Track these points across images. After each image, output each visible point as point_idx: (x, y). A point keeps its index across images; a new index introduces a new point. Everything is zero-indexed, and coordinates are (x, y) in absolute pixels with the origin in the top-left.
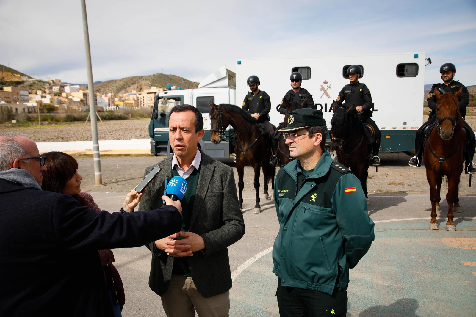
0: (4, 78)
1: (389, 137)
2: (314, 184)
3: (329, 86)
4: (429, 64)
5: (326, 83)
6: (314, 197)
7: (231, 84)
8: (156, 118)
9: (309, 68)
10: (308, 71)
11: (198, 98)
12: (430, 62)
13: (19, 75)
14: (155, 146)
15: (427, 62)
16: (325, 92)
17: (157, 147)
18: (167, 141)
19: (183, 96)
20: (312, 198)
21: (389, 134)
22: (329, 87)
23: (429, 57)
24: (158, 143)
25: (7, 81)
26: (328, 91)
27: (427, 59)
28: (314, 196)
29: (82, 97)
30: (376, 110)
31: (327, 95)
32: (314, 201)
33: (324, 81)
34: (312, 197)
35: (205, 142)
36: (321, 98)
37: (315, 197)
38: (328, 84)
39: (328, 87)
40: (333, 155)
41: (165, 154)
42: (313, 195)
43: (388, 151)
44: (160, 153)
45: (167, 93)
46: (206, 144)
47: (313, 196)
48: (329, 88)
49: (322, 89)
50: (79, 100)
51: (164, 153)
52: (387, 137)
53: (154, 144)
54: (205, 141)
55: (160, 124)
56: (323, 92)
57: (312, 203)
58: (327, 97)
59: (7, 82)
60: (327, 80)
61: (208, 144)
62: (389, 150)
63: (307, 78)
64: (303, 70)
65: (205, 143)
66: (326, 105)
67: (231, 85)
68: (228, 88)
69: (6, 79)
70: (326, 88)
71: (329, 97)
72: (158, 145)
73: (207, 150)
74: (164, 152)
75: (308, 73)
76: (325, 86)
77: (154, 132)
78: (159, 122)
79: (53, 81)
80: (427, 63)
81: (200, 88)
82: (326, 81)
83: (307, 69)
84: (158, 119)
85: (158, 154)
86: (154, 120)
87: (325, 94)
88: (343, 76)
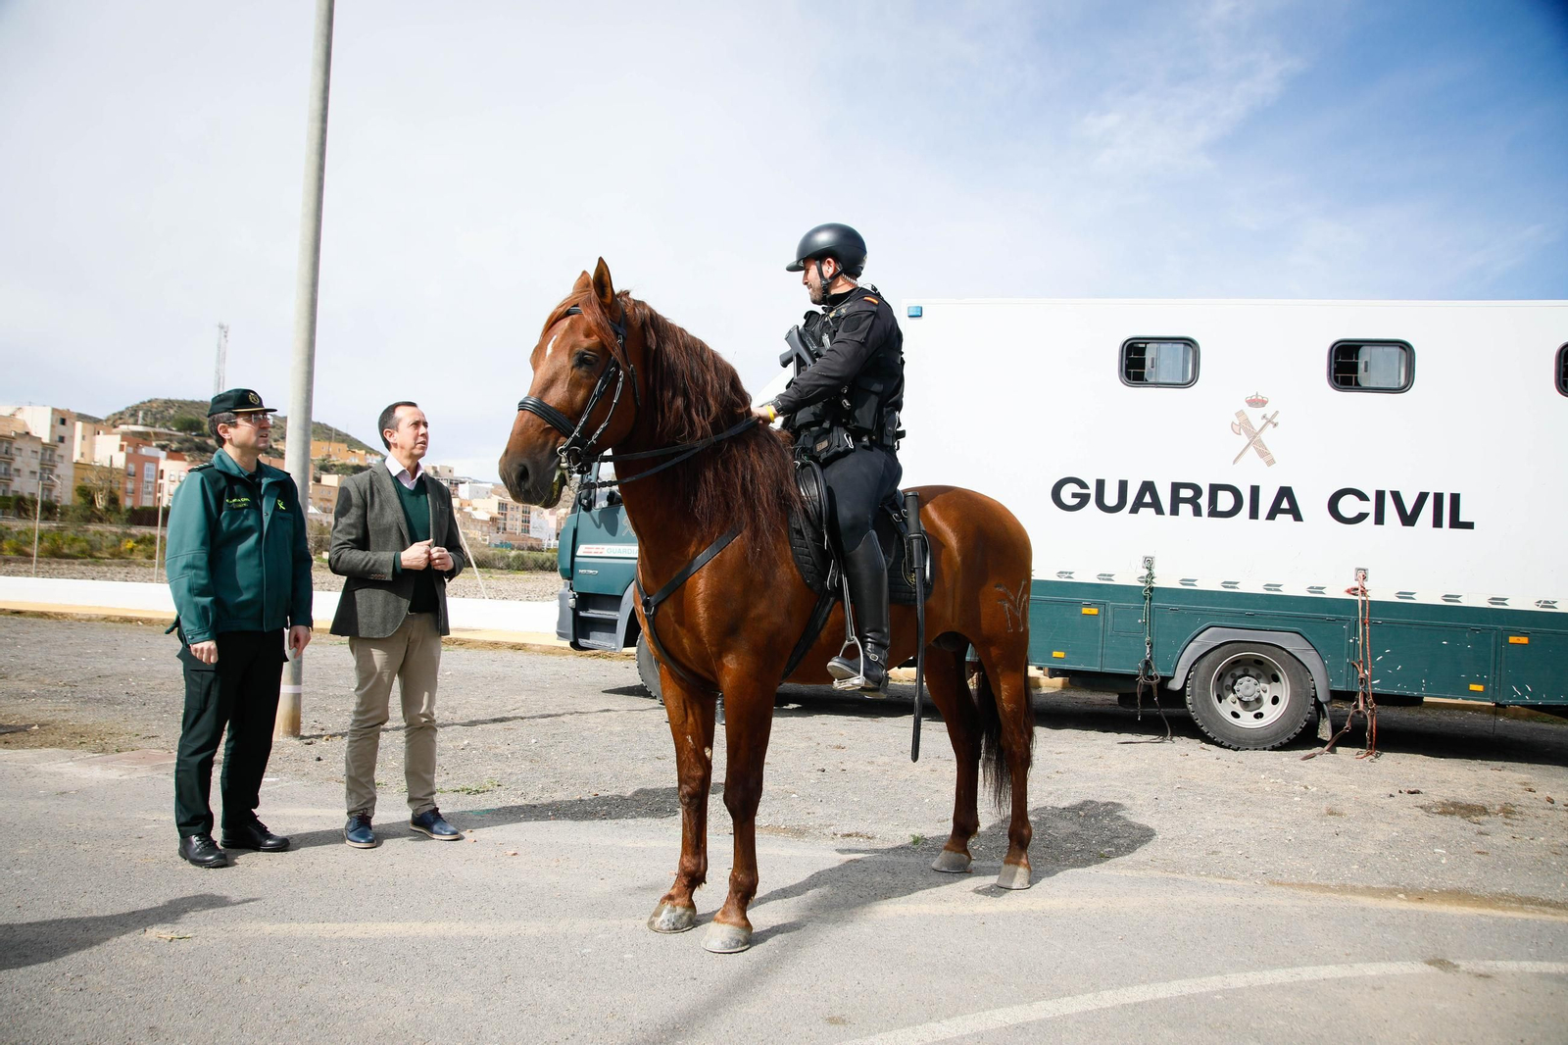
0: (330, 456)
1: (1524, 640)
3: (1269, 416)
5: (1257, 402)
8: (588, 508)
9: (1188, 342)
10: (1185, 353)
13: (363, 452)
14: (575, 611)
16: (1255, 439)
17: (582, 614)
18: (618, 593)
21: (1524, 629)
22: (1270, 421)
24: (585, 600)
25: (336, 463)
26: (1265, 437)
29: (495, 511)
30: (1469, 526)
31: (1263, 453)
33: (1251, 394)
36: (1234, 462)
38: (1268, 410)
39: (1265, 421)
40: (1275, 700)
41: (608, 645)
43: (1518, 697)
44: (588, 639)
48: (1271, 425)
49: (1243, 426)
50: (487, 517)
51: (605, 640)
52: (1512, 640)
53: (572, 602)
55: (599, 527)
56: (1244, 440)
58: (1262, 462)
59: (335, 465)
60: (1263, 394)
62: (1523, 697)
63: (1181, 382)
64: (1165, 348)
66: (1255, 490)
69: (333, 458)
70: (1257, 424)
71: (1271, 462)
72: (586, 609)
74: (604, 634)
75: (1185, 362)
76: (1255, 416)
77: (577, 559)
78: (598, 521)
79: (434, 468)
82: (1260, 398)
83: (1181, 348)
84: (593, 511)
85: (582, 642)
86: (582, 512)
87: (1251, 448)
88: (1330, 379)
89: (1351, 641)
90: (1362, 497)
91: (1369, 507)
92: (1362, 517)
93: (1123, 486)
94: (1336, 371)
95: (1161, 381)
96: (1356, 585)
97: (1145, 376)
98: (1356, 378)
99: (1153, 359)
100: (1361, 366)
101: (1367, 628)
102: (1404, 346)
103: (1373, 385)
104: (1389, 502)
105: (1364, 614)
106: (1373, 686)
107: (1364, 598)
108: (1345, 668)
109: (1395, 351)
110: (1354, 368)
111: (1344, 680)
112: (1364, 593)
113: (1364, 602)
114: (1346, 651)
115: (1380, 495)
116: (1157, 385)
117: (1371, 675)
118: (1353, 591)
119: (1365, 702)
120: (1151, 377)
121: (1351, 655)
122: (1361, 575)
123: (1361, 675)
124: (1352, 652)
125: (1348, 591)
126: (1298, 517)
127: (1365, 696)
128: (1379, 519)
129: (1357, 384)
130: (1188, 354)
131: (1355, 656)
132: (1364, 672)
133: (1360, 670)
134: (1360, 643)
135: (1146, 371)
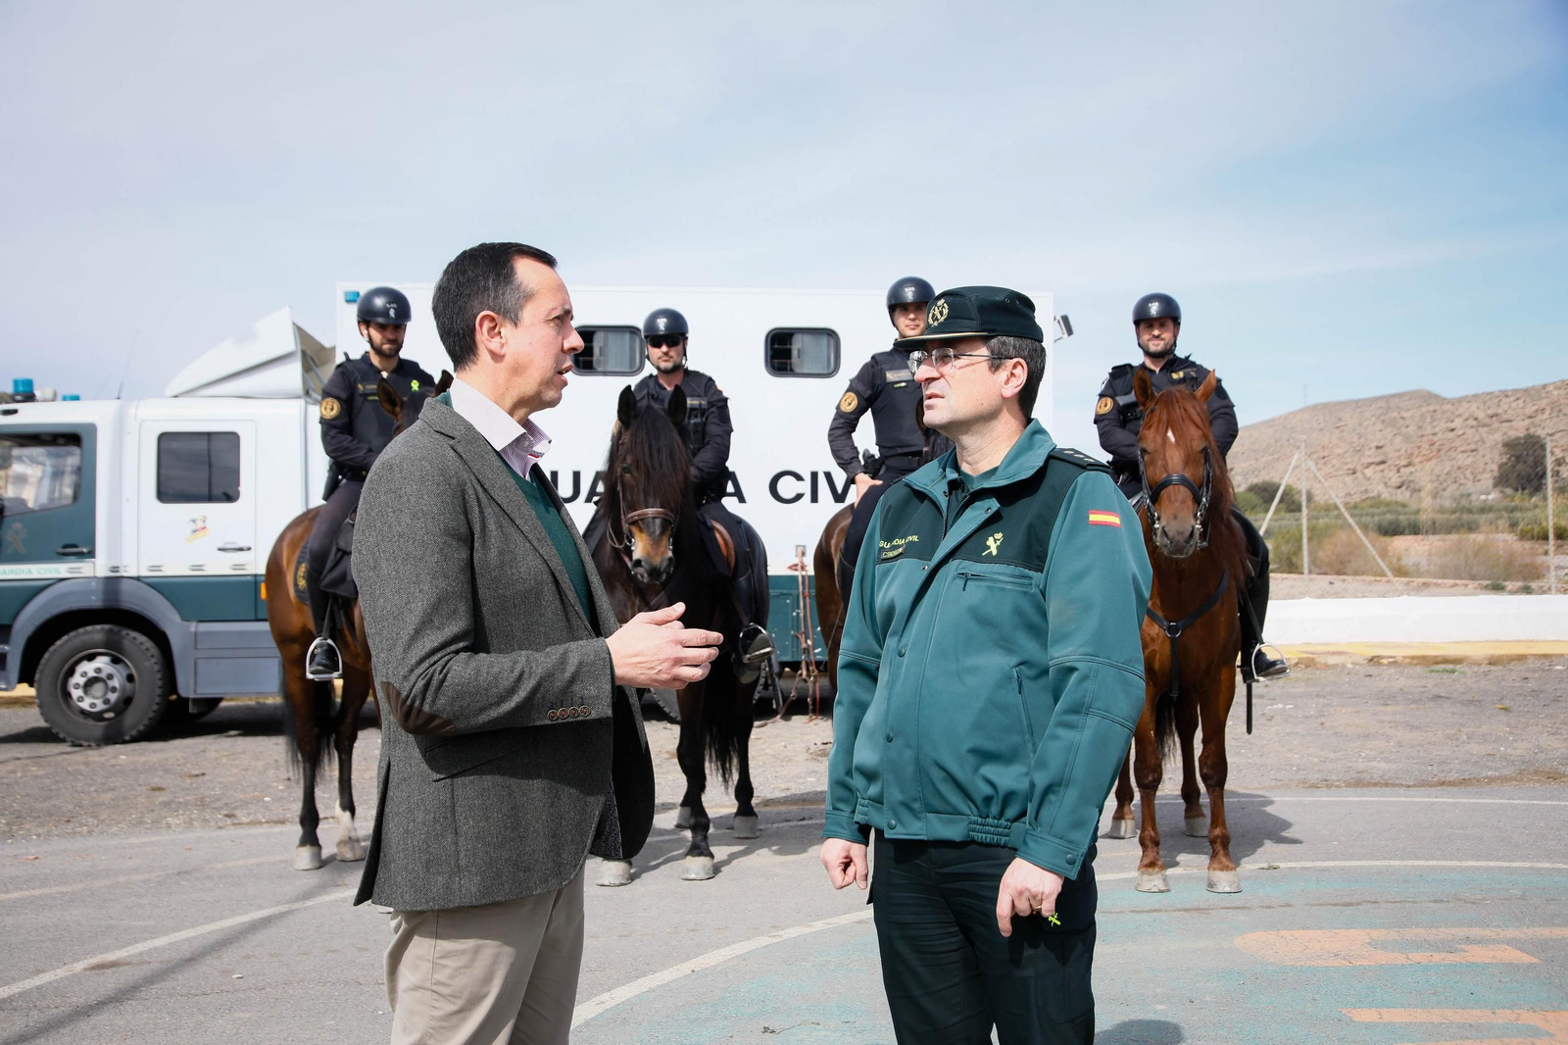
2: (994, 505)
4: (1066, 335)
6: (993, 544)
7: (312, 386)
10: (632, 342)
11: (164, 438)
12: (1070, 332)
15: (1060, 330)
18: (5, 622)
19: (92, 429)
20: (989, 547)
23: (1063, 314)
27: (1059, 318)
28: (995, 540)
32: (994, 553)
34: (988, 543)
35: (193, 627)
37: (998, 543)
42: (991, 539)
45: (15, 412)
46: (196, 634)
47: (990, 542)
54: (194, 624)
57: (990, 559)
61: (207, 634)
63: (628, 370)
64: (612, 337)
65: (193, 629)
67: (314, 390)
68: (302, 402)
73: (201, 662)
75: (632, 350)
80: (1060, 335)
81: (176, 397)
83: (627, 336)
88: (767, 366)
89: (794, 614)
90: (799, 478)
91: (805, 487)
92: (799, 497)
93: (577, 476)
94: (773, 357)
95: (610, 369)
96: (796, 561)
97: (595, 365)
98: (791, 364)
99: (601, 348)
100: (795, 353)
101: (808, 600)
102: (831, 334)
103: (806, 371)
104: (823, 483)
105: (804, 588)
106: (815, 654)
107: (804, 573)
108: (790, 639)
109: (824, 340)
110: (788, 354)
111: (790, 653)
112: (803, 568)
113: (803, 577)
114: (790, 624)
115: (814, 476)
116: (605, 373)
117: (813, 644)
118: (793, 567)
119: (808, 670)
120: (599, 365)
121: (795, 628)
122: (800, 551)
123: (804, 645)
124: (795, 624)
125: (790, 568)
126: (742, 500)
127: (808, 665)
128: (814, 499)
129: (792, 370)
130: (635, 342)
131: (798, 628)
132: (806, 642)
133: (803, 640)
134: (802, 615)
135: (595, 359)
